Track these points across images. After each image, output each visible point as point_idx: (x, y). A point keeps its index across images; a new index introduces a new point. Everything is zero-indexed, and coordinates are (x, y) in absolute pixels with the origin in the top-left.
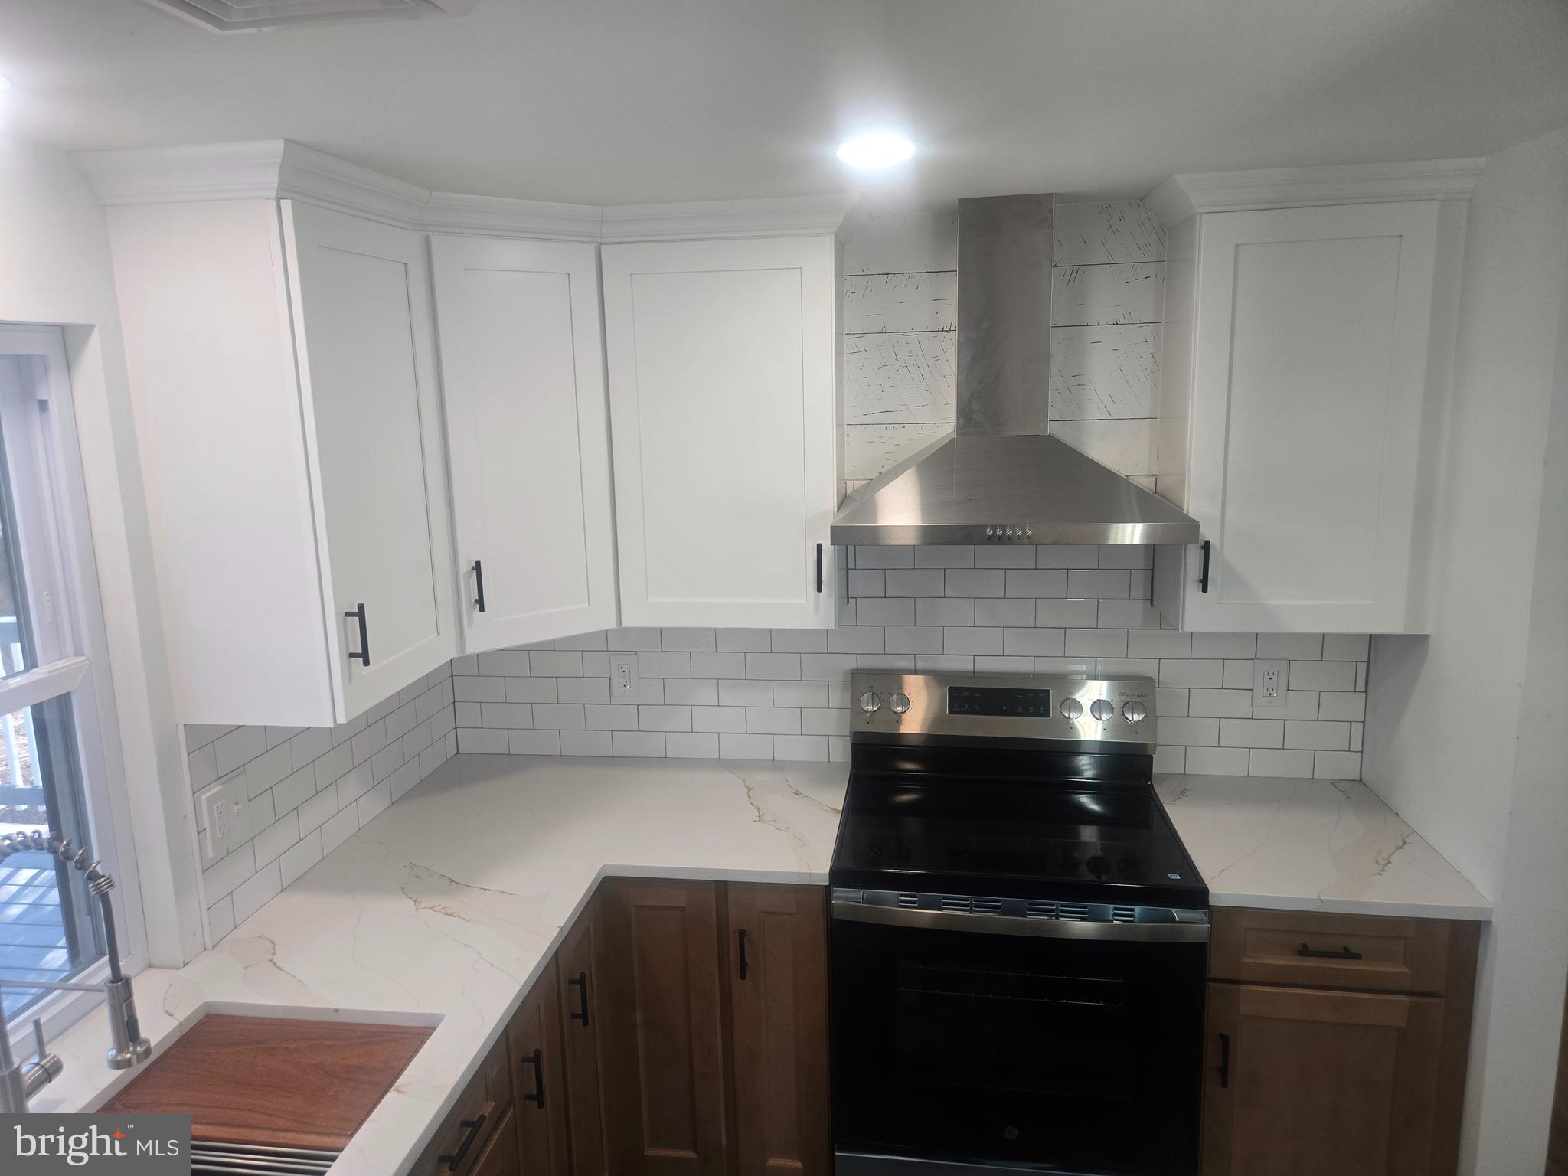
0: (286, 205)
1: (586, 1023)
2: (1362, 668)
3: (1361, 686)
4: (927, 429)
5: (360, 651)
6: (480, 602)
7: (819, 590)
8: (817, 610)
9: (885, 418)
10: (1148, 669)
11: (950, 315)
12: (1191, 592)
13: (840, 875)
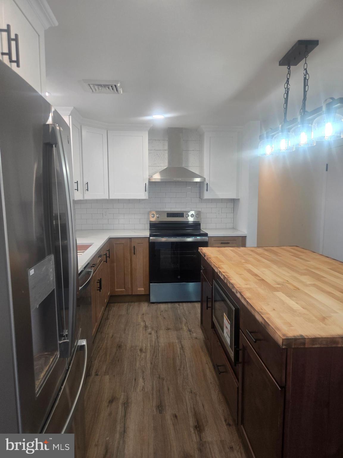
0: (70, 117)
1: (106, 263)
2: (233, 209)
3: (233, 212)
4: (163, 167)
5: (77, 189)
6: (88, 190)
7: (146, 191)
8: (145, 195)
9: (155, 165)
10: (200, 210)
11: (166, 147)
12: (205, 191)
13: (151, 236)
